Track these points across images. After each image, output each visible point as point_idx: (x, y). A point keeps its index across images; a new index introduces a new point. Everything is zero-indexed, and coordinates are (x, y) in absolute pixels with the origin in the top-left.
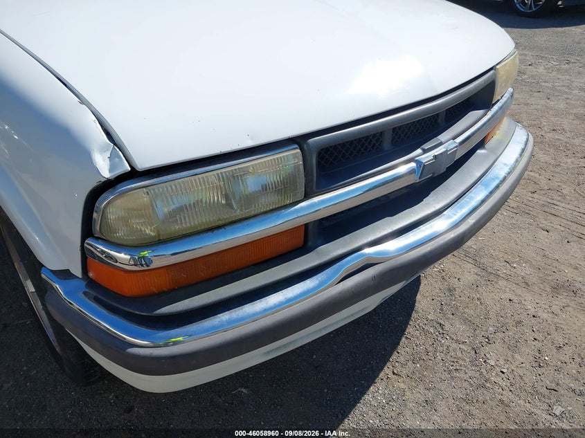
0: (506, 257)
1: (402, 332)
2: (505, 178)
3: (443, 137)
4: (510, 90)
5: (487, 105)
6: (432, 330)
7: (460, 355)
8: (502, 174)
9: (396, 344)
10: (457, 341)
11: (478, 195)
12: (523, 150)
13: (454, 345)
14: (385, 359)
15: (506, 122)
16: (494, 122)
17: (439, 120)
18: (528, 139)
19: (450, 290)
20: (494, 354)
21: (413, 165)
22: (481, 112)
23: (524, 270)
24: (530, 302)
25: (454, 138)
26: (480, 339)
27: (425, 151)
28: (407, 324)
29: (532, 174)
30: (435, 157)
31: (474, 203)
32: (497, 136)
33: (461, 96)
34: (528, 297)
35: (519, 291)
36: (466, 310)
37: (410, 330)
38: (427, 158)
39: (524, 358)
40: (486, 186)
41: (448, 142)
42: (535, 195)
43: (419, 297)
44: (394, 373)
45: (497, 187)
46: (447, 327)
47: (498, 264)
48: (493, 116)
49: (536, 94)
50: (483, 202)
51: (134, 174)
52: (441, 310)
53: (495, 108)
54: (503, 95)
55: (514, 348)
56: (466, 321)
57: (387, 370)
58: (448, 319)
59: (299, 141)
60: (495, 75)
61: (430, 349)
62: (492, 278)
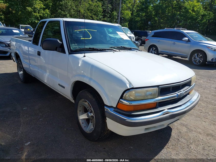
0: (194, 127)
1: (169, 140)
2: (194, 102)
3: (181, 90)
4: (194, 83)
5: (190, 86)
6: (176, 140)
7: (184, 146)
8: (194, 101)
9: (167, 142)
10: (183, 143)
11: (188, 104)
12: (198, 97)
13: (182, 144)
14: (165, 145)
15: (193, 91)
16: (191, 90)
17: (180, 87)
18: (199, 95)
19: (180, 132)
20: (193, 146)
21: (176, 95)
22: (188, 87)
23: (199, 130)
24: (201, 137)
25: (184, 91)
26: (189, 143)
27: (178, 92)
28: (170, 138)
29: (200, 108)
30: (180, 94)
31: (188, 105)
32: (192, 93)
33: (185, 82)
34: (201, 136)
35: (198, 134)
36: (185, 137)
37: (170, 139)
38: (179, 94)
39: (200, 148)
40: (190, 102)
41: (183, 91)
42: (201, 113)
43: (172, 133)
44: (168, 148)
45: (193, 103)
46: (180, 140)
47: (192, 128)
48: (191, 88)
49: (200, 88)
50: (190, 105)
51: (133, 88)
52: (178, 136)
53: (191, 87)
54: (193, 84)
55: (198, 146)
56: (185, 139)
57: (166, 147)
58: (180, 138)
59: (158, 86)
60: (191, 79)
61: (176, 144)
62: (191, 131)
